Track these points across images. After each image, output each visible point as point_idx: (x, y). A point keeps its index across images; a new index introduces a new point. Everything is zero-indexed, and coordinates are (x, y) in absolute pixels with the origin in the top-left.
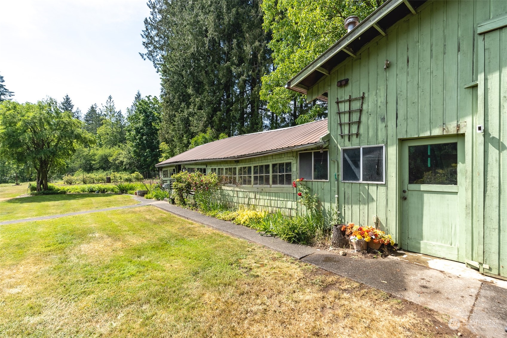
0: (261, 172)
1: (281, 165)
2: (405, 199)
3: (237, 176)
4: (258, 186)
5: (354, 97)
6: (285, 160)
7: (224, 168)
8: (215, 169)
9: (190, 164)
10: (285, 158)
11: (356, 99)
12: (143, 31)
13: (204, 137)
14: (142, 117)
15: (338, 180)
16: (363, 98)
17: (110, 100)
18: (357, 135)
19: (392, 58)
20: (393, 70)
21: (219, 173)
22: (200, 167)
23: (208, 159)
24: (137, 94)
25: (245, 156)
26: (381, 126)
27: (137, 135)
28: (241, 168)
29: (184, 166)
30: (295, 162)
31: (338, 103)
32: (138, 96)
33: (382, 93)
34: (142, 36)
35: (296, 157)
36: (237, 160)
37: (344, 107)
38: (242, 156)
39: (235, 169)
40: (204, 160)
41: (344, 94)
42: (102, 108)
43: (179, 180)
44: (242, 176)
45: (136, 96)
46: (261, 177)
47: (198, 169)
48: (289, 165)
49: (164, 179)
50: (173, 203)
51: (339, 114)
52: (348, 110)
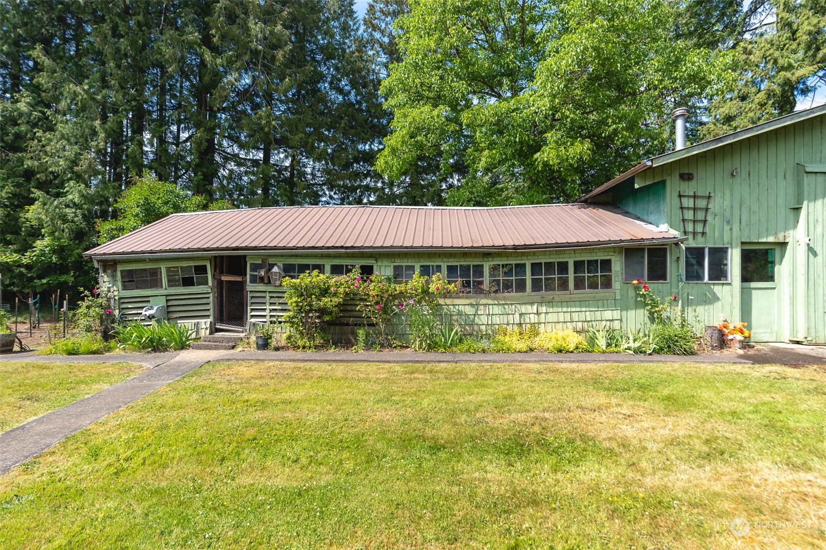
0: (550, 272)
1: (593, 262)
3: (486, 279)
4: (541, 293)
5: (698, 194)
7: (444, 265)
10: (600, 254)
11: (701, 197)
15: (681, 281)
16: (709, 197)
18: (703, 234)
20: (738, 180)
26: (727, 228)
28: (497, 266)
30: (617, 259)
31: (680, 196)
33: (728, 198)
35: (620, 253)
37: (688, 203)
41: (688, 188)
44: (501, 278)
46: (549, 279)
48: (608, 262)
49: (127, 293)
51: (682, 208)
52: (693, 206)
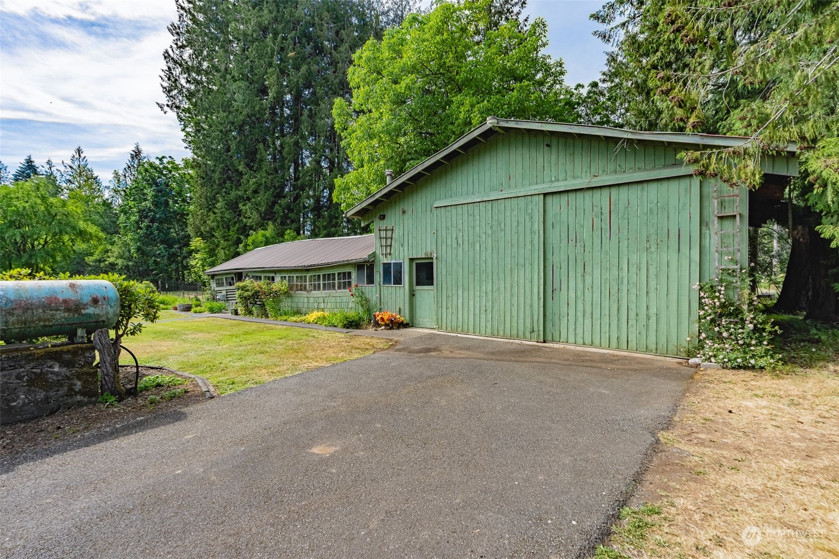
0: (329, 279)
1: (344, 273)
2: (414, 295)
3: (308, 283)
4: (326, 291)
5: (388, 228)
6: (347, 270)
7: (295, 276)
8: (285, 277)
9: (255, 272)
10: (347, 268)
11: (389, 230)
12: (163, 70)
13: (264, 236)
14: (150, 192)
15: (380, 285)
16: (393, 230)
17: (80, 156)
18: (390, 254)
19: (406, 208)
20: (406, 216)
21: (289, 281)
22: (268, 275)
23: (278, 267)
24: (134, 149)
25: (314, 265)
26: (401, 249)
27: (143, 222)
28: (311, 276)
29: (247, 274)
30: (354, 271)
31: (380, 230)
32: (135, 152)
33: (402, 229)
34: (162, 78)
35: (355, 268)
36: (307, 269)
37: (383, 234)
38: (311, 266)
39: (306, 276)
40: (273, 267)
41: (383, 224)
42: (62, 169)
43: (243, 288)
44: (312, 283)
45: (133, 153)
46: (329, 284)
47: (265, 277)
48: (350, 273)
49: (217, 289)
50: (236, 313)
51: (381, 238)
52: (385, 236)
